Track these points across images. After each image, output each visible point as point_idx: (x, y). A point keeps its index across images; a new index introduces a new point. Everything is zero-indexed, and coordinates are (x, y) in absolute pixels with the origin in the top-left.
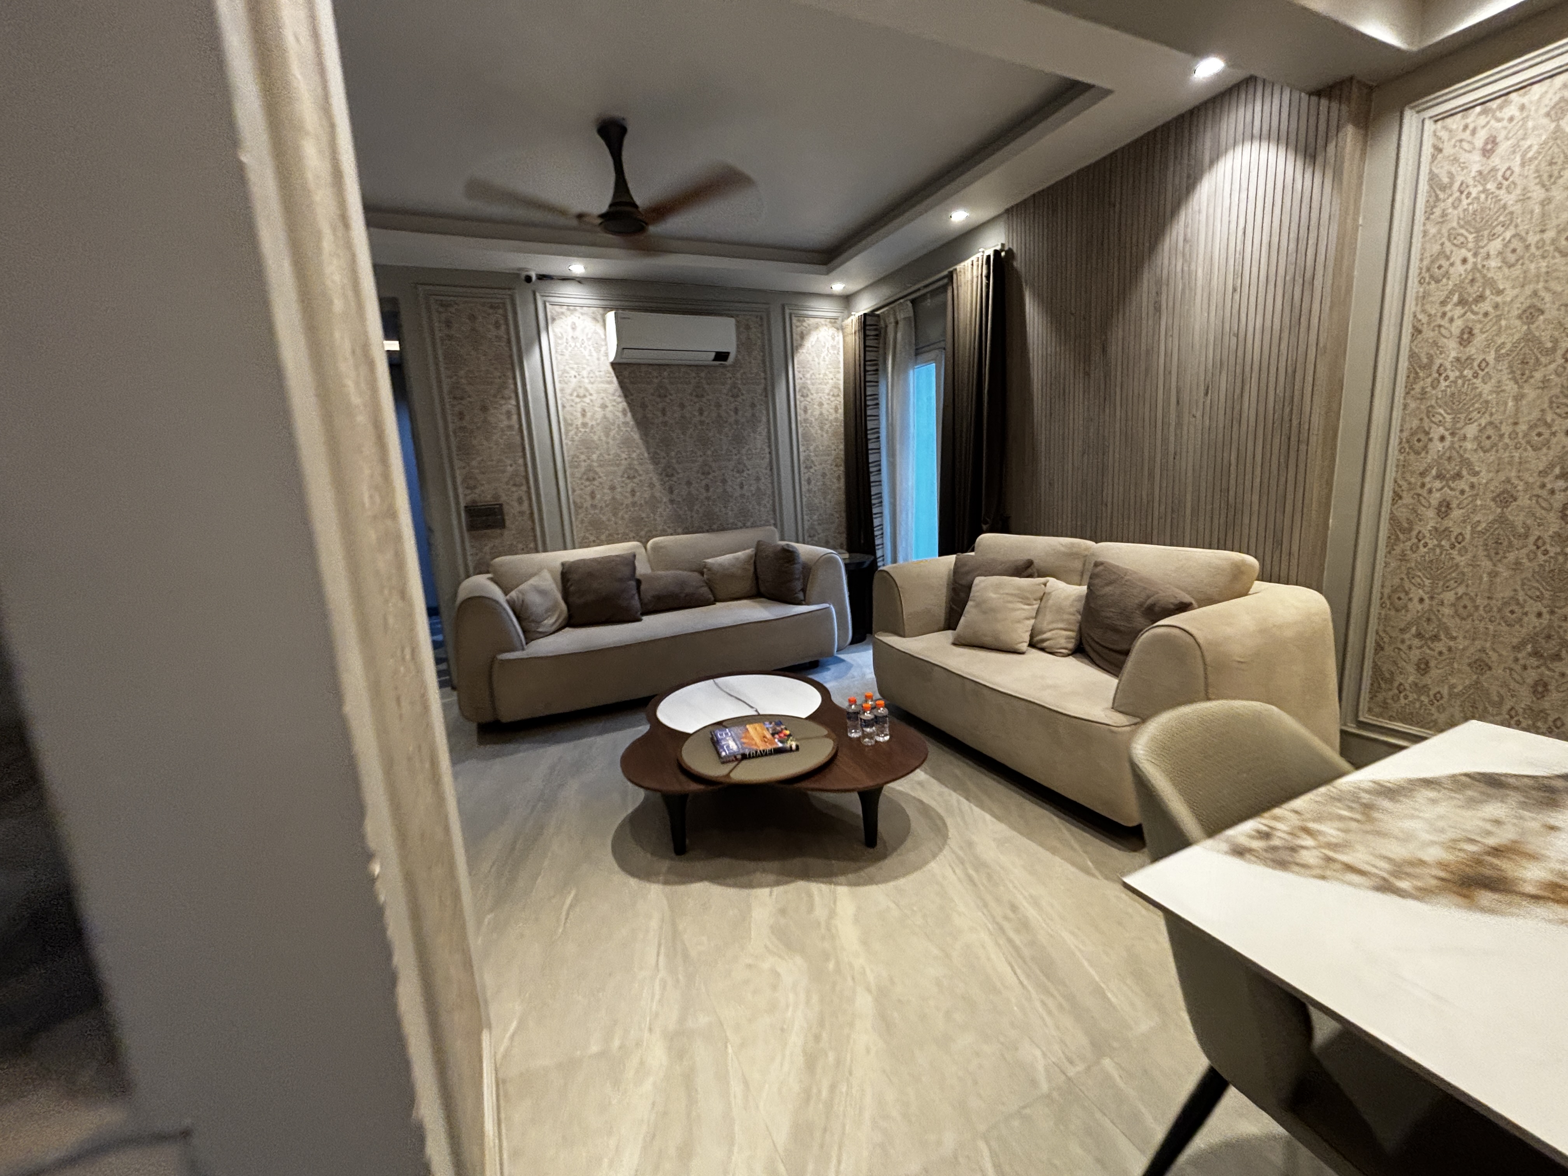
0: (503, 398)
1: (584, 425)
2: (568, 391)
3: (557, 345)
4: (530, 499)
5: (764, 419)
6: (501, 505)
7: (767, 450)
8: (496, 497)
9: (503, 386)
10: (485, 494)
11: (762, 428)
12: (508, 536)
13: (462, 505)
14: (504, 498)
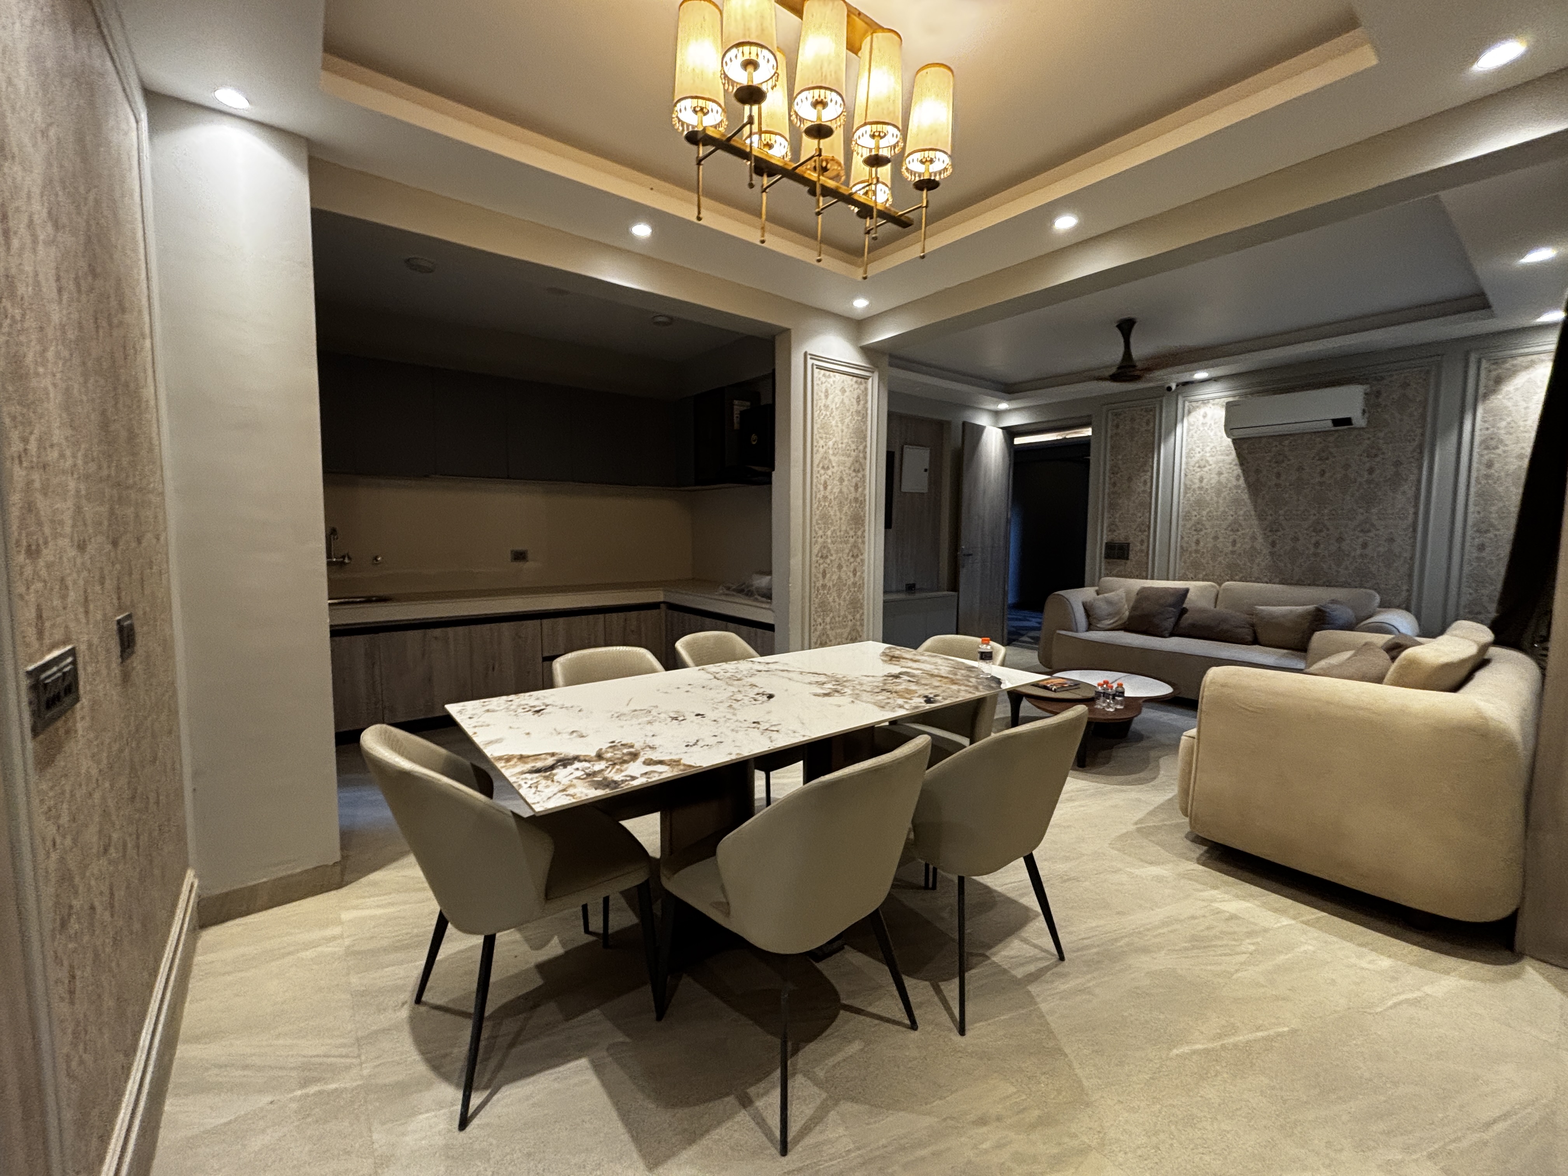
0: (1144, 471)
1: (1200, 488)
2: (1192, 463)
3: (1189, 430)
4: (1148, 541)
5: (1413, 477)
6: (1129, 544)
7: (1412, 511)
8: (1127, 538)
9: (1145, 463)
10: (1120, 536)
11: (1408, 488)
12: (1130, 564)
13: (1105, 541)
14: (1131, 539)
